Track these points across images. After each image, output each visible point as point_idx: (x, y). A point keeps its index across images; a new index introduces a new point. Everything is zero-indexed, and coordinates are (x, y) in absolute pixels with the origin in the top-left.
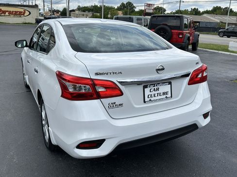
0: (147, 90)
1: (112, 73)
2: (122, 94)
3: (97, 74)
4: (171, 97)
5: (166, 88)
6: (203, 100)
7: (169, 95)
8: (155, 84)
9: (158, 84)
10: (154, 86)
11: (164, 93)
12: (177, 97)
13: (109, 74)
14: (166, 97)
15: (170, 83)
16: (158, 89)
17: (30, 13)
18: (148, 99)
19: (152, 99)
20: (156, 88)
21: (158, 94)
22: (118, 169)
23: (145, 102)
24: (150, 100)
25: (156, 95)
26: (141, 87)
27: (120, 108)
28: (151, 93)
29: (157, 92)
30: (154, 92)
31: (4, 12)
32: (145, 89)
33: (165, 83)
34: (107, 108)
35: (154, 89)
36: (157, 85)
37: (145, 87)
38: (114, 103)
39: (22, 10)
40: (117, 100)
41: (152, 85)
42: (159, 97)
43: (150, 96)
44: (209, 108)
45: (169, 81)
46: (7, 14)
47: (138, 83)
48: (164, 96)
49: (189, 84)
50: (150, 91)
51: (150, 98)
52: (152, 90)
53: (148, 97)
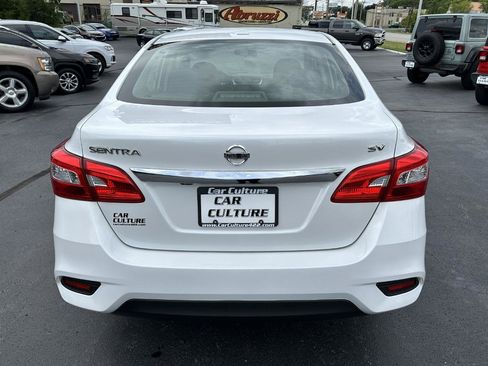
0: (208, 201)
1: (120, 152)
2: (142, 199)
4: (276, 224)
7: (270, 218)
8: (227, 188)
9: (238, 188)
10: (226, 192)
11: (255, 213)
12: (299, 226)
13: (114, 152)
14: (261, 222)
16: (238, 201)
17: (286, 15)
18: (211, 220)
19: (219, 220)
20: (231, 197)
21: (237, 211)
23: (200, 224)
24: (216, 223)
25: (232, 213)
26: (192, 190)
27: (138, 227)
28: (217, 207)
29: (236, 206)
30: (226, 206)
31: (246, 16)
32: (203, 196)
33: (257, 188)
34: (112, 223)
35: (228, 199)
36: (233, 191)
37: (202, 191)
38: (126, 215)
39: (274, 11)
41: (221, 188)
42: (240, 219)
43: (214, 213)
46: (250, 18)
47: (186, 182)
48: (256, 219)
49: (334, 199)
50: (216, 203)
51: (216, 218)
52: (220, 201)
53: (209, 215)
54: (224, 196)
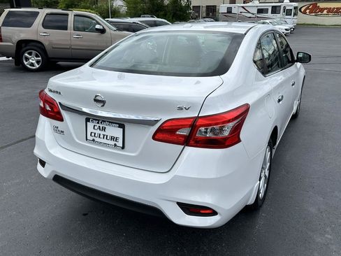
0: (90, 125)
1: (56, 92)
2: (62, 119)
4: (123, 148)
5: (117, 132)
7: (120, 144)
8: (99, 120)
9: (104, 121)
10: (98, 123)
11: (112, 138)
13: (54, 92)
14: (115, 145)
15: (122, 126)
16: (104, 129)
18: (91, 138)
19: (97, 139)
20: (101, 126)
21: (104, 135)
23: (87, 139)
24: (93, 140)
25: (102, 136)
28: (94, 131)
29: (102, 133)
30: (98, 132)
31: (322, 10)
32: (88, 123)
33: (113, 123)
36: (101, 123)
37: (87, 120)
41: (96, 120)
42: (105, 141)
43: (93, 134)
45: (121, 124)
46: (325, 12)
48: (112, 143)
49: (154, 138)
50: (94, 128)
51: (95, 138)
52: (96, 128)
53: (91, 135)
54: (98, 125)
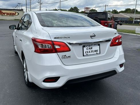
0: (85, 49)
2: (70, 50)
3: (55, 38)
5: (96, 48)
6: (119, 56)
7: (98, 52)
8: (90, 45)
9: (92, 45)
10: (89, 46)
11: (95, 51)
12: (104, 53)
14: (97, 53)
15: (99, 45)
16: (92, 48)
17: (18, 14)
18: (86, 54)
19: (88, 54)
20: (90, 47)
21: (92, 51)
22: (68, 97)
23: (84, 56)
24: (87, 55)
25: (91, 52)
26: (82, 46)
27: (69, 59)
28: (87, 50)
29: (91, 50)
30: (89, 50)
31: (4, 13)
32: (84, 48)
33: (96, 44)
34: (61, 58)
37: (84, 46)
38: (65, 55)
39: (14, 12)
40: (67, 54)
41: (88, 45)
42: (92, 53)
43: (87, 52)
44: (123, 61)
45: (98, 44)
46: (6, 14)
47: (80, 44)
48: (96, 53)
49: (110, 46)
50: (87, 49)
51: (87, 54)
52: (88, 49)
53: (86, 53)
54: (89, 47)
